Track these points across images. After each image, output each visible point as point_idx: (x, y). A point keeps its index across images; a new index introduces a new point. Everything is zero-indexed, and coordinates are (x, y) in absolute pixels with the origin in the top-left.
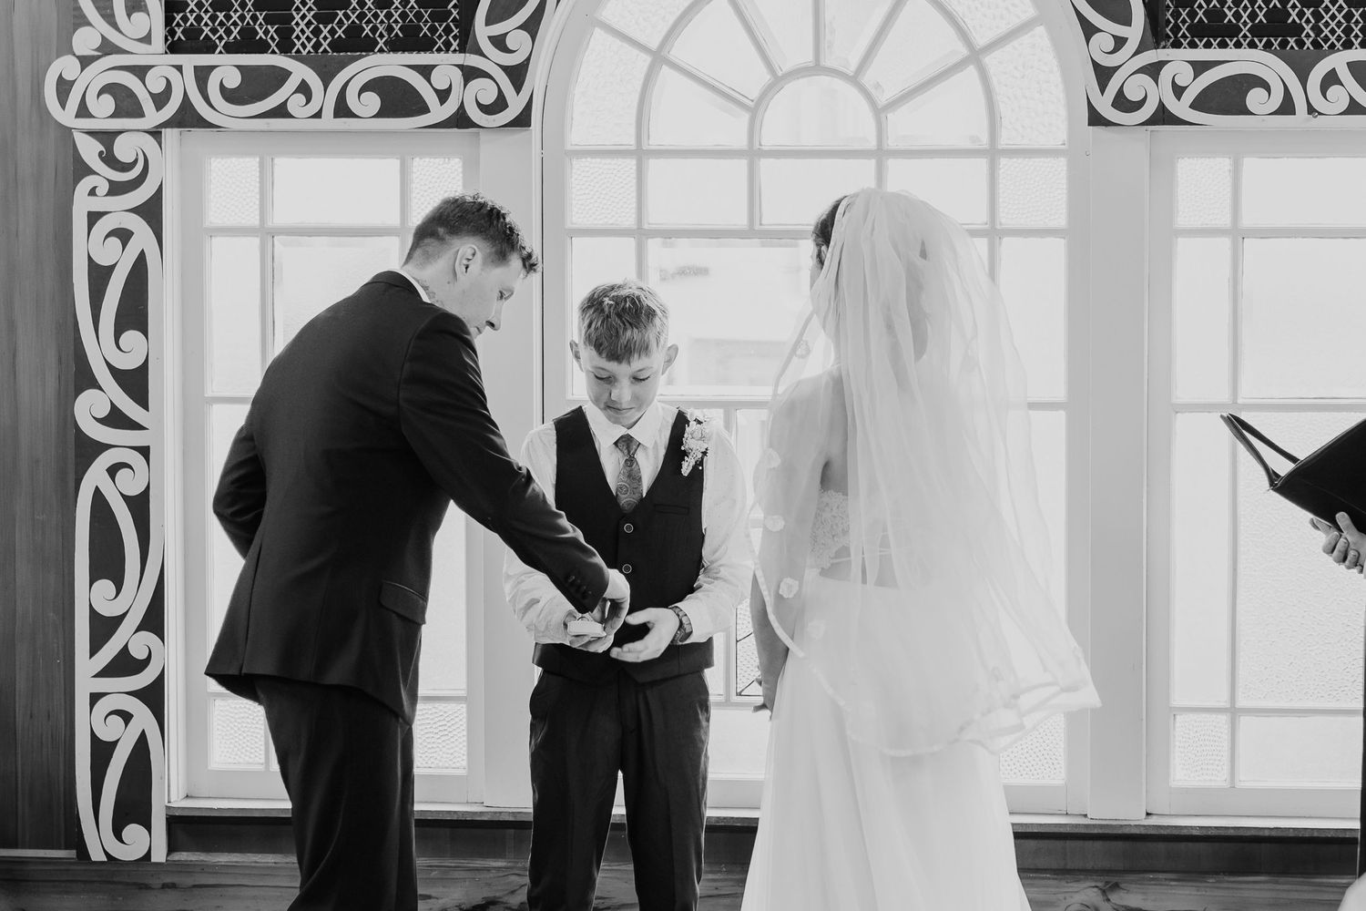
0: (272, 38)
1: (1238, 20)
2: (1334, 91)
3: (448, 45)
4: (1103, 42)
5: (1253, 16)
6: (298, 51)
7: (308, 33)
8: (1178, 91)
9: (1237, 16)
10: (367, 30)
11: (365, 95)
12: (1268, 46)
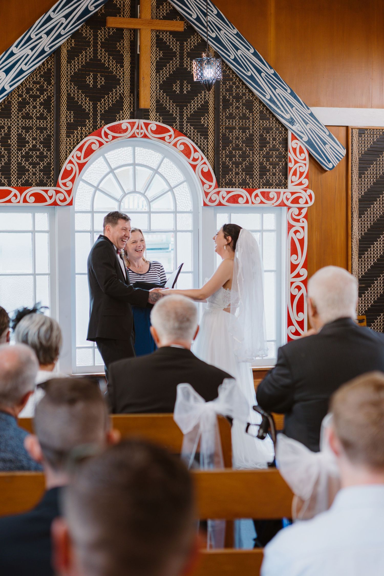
0: (6, 182)
1: (236, 182)
2: (257, 198)
3: (51, 185)
4: (206, 186)
5: (239, 181)
6: (13, 186)
7: (15, 181)
8: (223, 198)
9: (235, 181)
10: (30, 181)
11: (31, 197)
12: (242, 188)
